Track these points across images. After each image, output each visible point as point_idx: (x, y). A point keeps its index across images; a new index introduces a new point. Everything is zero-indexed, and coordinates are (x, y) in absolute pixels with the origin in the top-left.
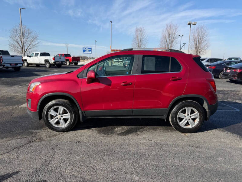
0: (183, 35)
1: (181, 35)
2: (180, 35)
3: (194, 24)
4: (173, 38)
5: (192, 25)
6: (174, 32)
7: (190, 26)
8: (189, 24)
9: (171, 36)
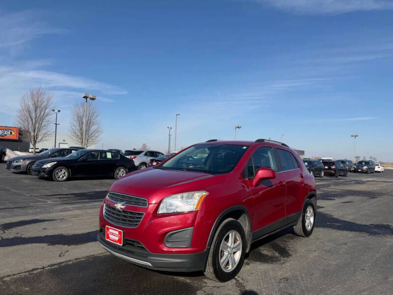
0: (59, 111)
1: (56, 111)
2: (54, 110)
3: (93, 99)
4: (43, 113)
5: (88, 99)
6: (44, 104)
7: (85, 99)
8: (86, 97)
9: (38, 111)
